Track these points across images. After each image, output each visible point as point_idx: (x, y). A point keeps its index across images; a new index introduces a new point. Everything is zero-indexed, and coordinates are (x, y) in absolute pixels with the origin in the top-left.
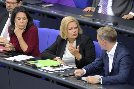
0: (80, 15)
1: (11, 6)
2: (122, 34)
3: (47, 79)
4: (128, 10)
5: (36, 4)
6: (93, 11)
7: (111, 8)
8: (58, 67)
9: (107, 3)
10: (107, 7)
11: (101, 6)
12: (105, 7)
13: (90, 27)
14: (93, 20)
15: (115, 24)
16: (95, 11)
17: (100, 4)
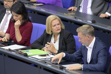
0: (64, 14)
1: (8, 4)
2: (99, 30)
3: (36, 65)
4: (104, 10)
5: (29, 3)
6: (75, 10)
7: (90, 8)
8: (45, 55)
9: (87, 5)
10: (87, 7)
11: (82, 7)
12: (85, 7)
13: (73, 24)
14: (75, 18)
15: (94, 22)
16: (77, 11)
17: (82, 5)
